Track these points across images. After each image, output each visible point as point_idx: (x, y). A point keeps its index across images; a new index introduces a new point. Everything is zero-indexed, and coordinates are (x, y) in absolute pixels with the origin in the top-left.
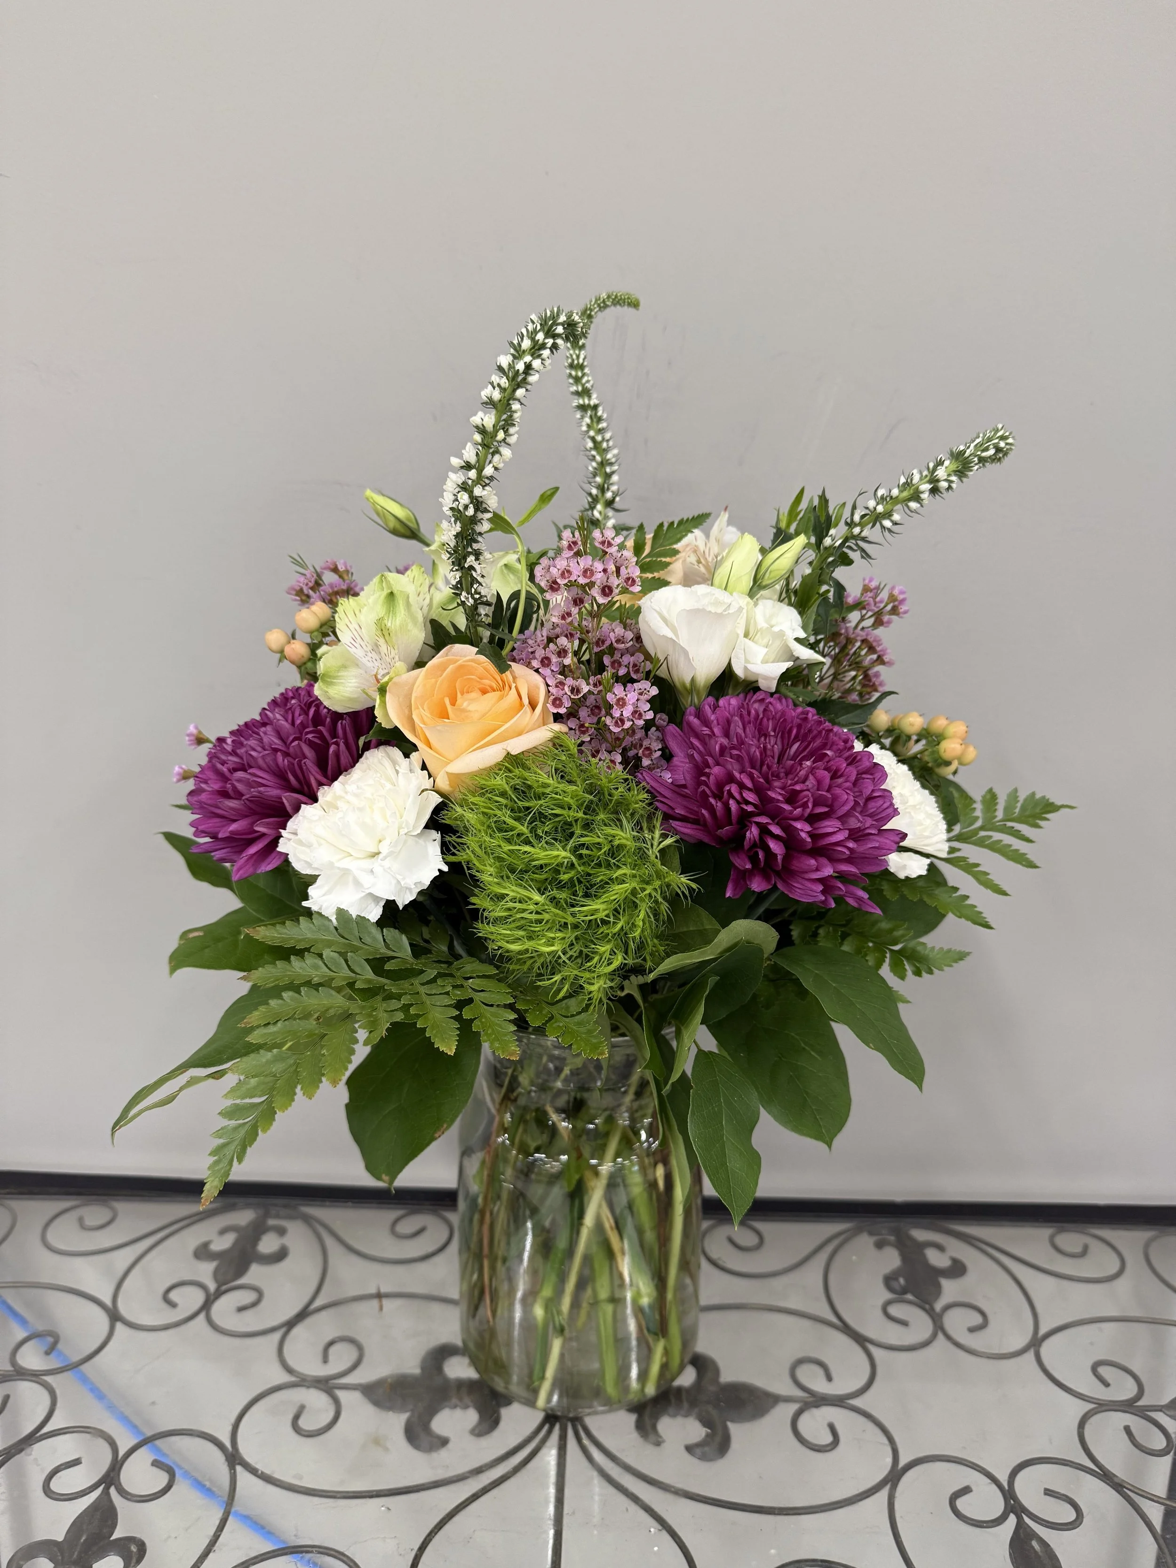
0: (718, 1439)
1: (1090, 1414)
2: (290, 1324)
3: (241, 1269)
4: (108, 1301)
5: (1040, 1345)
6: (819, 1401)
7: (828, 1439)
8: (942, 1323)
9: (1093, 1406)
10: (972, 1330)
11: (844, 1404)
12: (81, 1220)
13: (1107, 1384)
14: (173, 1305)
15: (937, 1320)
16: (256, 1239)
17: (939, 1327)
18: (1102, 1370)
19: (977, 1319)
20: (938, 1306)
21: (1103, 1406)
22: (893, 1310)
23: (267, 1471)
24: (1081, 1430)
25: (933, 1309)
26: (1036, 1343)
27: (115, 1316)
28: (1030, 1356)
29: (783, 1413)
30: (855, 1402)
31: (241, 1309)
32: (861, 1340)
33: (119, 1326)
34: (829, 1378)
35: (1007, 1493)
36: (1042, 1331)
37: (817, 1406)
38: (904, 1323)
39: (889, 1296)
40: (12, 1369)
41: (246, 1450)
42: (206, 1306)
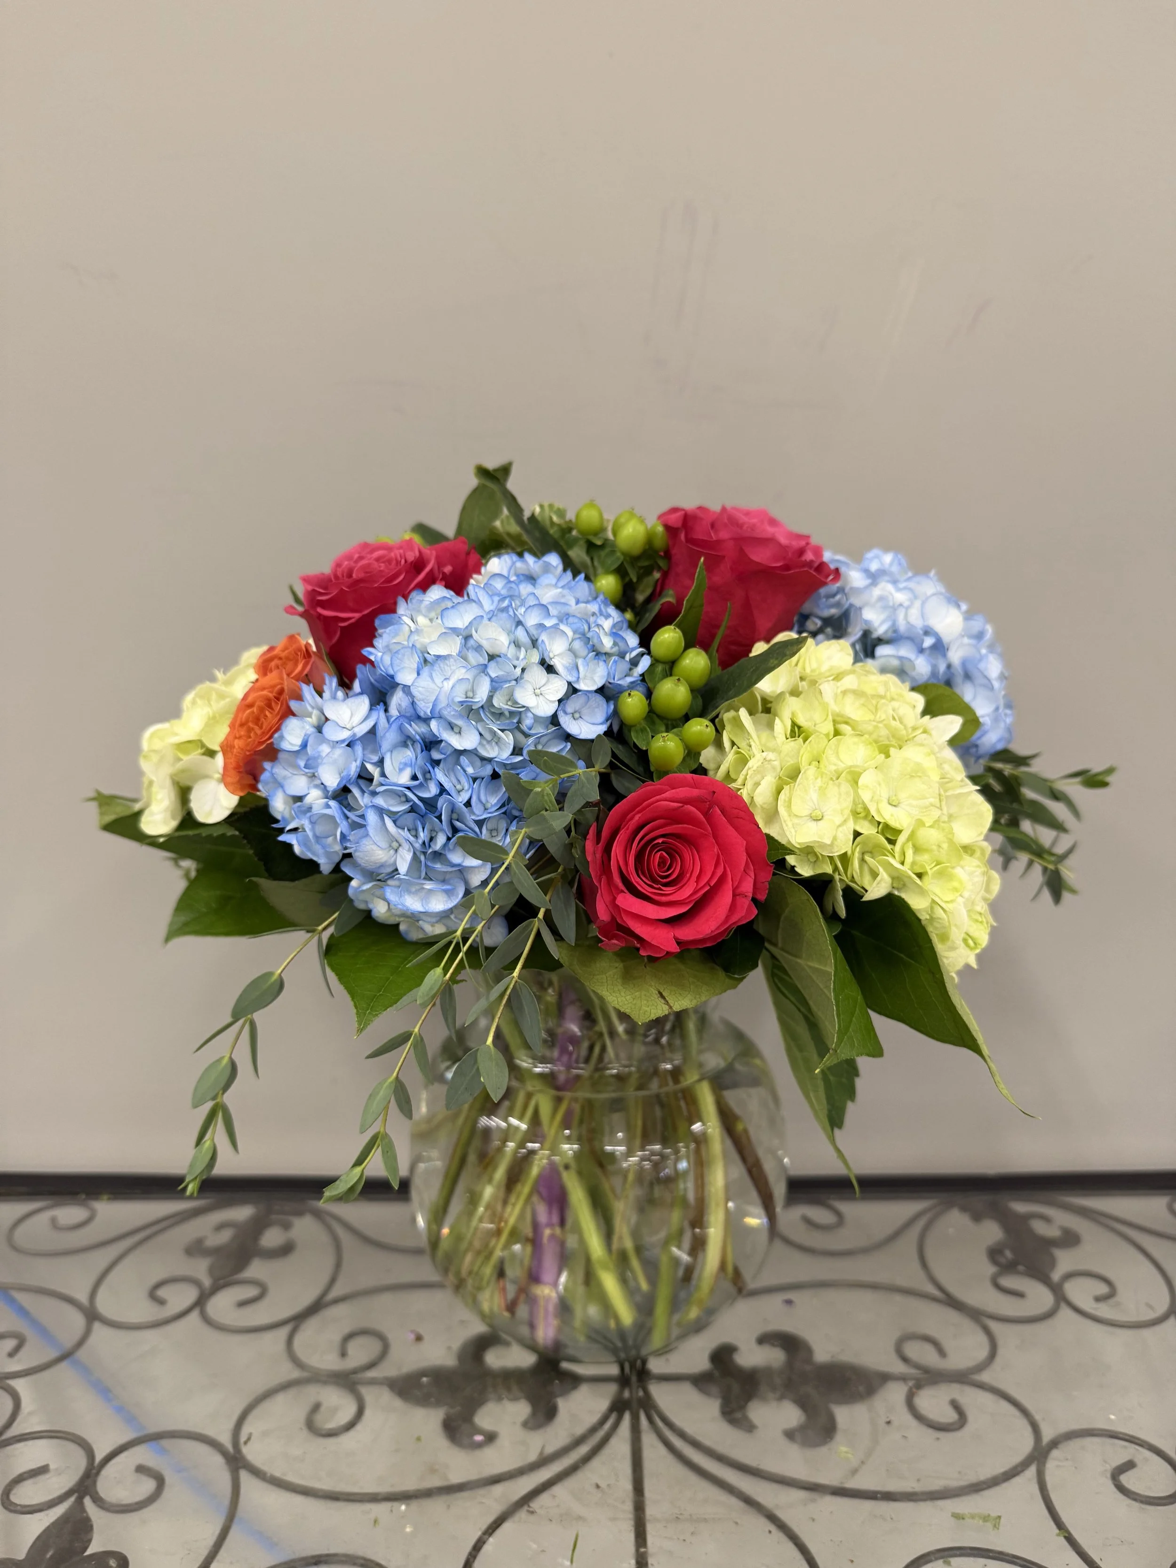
0: (822, 1422)
2: (298, 1319)
3: (241, 1263)
4: (84, 1301)
6: (933, 1377)
7: (953, 1417)
8: (1064, 1293)
10: (1098, 1299)
11: (965, 1380)
12: (53, 1221)
14: (162, 1302)
15: (1057, 1290)
16: (258, 1234)
17: (1061, 1298)
19: (1103, 1289)
20: (1056, 1276)
22: (1005, 1282)
23: (277, 1474)
25: (1050, 1280)
27: (92, 1316)
29: (894, 1392)
30: (977, 1377)
31: (243, 1304)
32: (973, 1313)
33: (97, 1325)
34: (942, 1354)
37: (934, 1384)
38: (1020, 1295)
39: (996, 1268)
41: (251, 1453)
42: (200, 1303)
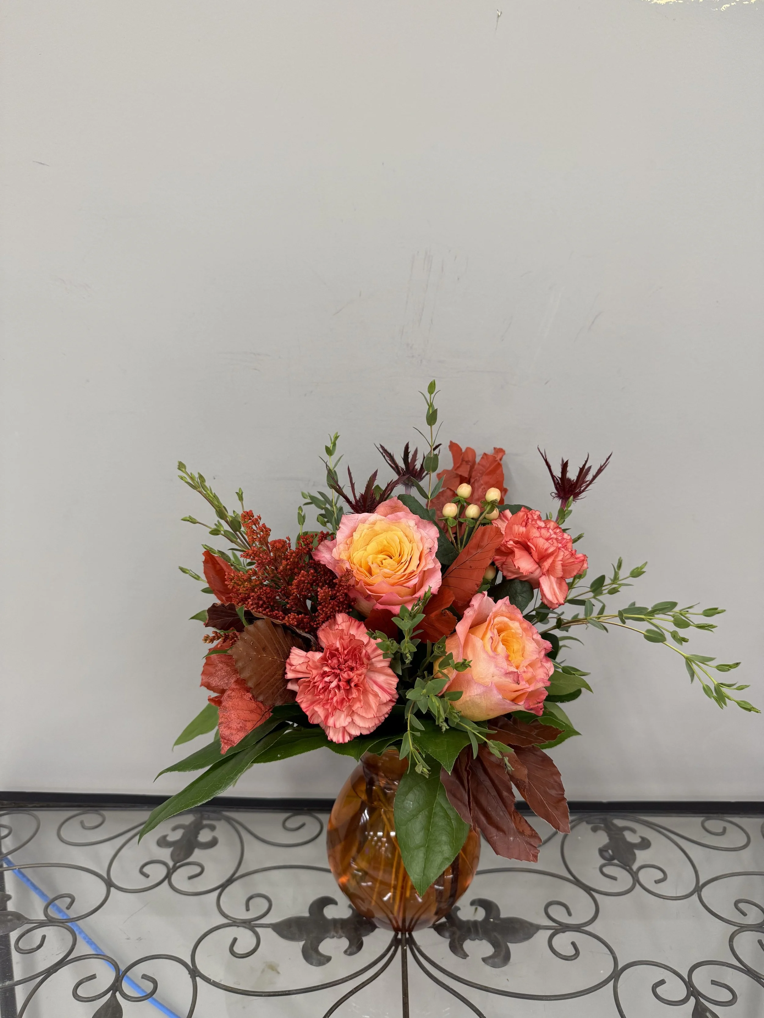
0: (503, 953)
1: (736, 933)
2: (223, 887)
3: (189, 853)
4: (105, 875)
5: (701, 891)
6: (563, 928)
7: (572, 952)
8: (638, 878)
9: (736, 928)
10: (657, 882)
11: (580, 930)
12: (82, 823)
13: (744, 914)
14: (147, 876)
15: (634, 875)
16: (197, 833)
17: (636, 881)
18: (741, 905)
19: (660, 875)
20: (635, 867)
21: (743, 928)
22: (606, 870)
23: (217, 980)
24: (731, 943)
25: (632, 869)
26: (698, 889)
27: (109, 884)
28: (695, 897)
29: (542, 936)
30: (587, 928)
31: (191, 878)
32: (588, 890)
33: (112, 889)
34: (570, 914)
35: (688, 983)
36: (702, 882)
37: (564, 932)
38: (614, 879)
39: (603, 862)
40: (46, 919)
41: (201, 967)
42: (168, 876)
